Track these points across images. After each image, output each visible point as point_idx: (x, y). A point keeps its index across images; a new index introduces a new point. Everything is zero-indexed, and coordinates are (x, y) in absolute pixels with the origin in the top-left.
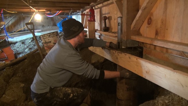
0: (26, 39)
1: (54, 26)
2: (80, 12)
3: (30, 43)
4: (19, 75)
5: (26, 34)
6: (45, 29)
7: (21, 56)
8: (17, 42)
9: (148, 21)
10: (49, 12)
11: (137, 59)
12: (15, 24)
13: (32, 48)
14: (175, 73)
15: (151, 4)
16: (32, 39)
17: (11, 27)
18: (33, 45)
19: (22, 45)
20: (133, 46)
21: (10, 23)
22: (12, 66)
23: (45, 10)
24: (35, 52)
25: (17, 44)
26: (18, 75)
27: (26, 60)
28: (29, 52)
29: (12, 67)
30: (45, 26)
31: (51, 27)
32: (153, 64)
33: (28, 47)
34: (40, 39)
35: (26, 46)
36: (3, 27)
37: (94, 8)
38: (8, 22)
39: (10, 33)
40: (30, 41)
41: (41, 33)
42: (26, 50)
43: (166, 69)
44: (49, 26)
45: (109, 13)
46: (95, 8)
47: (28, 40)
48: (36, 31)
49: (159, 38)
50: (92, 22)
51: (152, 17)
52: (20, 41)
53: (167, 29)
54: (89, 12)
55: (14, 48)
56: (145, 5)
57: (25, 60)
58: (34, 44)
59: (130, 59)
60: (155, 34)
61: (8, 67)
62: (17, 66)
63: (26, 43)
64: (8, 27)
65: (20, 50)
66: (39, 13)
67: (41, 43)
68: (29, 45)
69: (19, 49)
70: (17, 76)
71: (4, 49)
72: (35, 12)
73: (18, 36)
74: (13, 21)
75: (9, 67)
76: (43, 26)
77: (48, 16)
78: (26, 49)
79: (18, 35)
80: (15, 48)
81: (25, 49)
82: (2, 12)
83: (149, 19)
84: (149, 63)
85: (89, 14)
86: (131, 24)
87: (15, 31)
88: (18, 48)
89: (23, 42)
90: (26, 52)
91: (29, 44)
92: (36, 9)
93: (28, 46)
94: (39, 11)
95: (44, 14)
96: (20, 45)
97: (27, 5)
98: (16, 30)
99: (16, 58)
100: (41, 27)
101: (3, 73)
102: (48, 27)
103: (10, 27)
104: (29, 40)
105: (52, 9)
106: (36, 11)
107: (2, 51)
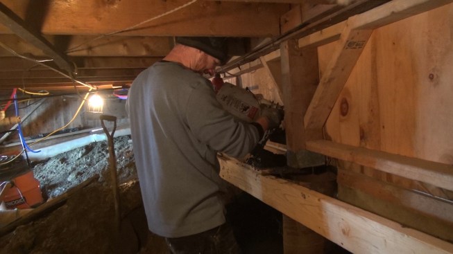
0: (71, 151)
3: (79, 159)
4: (48, 245)
5: (71, 138)
7: (57, 192)
8: (48, 159)
9: (341, 108)
11: (319, 200)
12: (45, 118)
13: (84, 172)
14: (406, 236)
15: (343, 70)
16: (84, 151)
17: (37, 125)
18: (86, 163)
19: (61, 165)
20: (313, 166)
21: (34, 116)
22: (32, 222)
23: (112, 86)
24: (87, 185)
25: (50, 164)
26: (44, 243)
27: (65, 206)
28: (76, 182)
29: (33, 224)
32: (355, 214)
33: (74, 169)
34: (103, 150)
35: (69, 168)
36: (17, 128)
37: (222, 76)
38: (29, 114)
39: (33, 138)
40: (80, 155)
42: (70, 176)
43: (386, 227)
45: (256, 87)
46: (225, 76)
47: (76, 153)
48: (93, 131)
49: (368, 147)
51: (348, 99)
52: (57, 157)
53: (383, 127)
55: (41, 174)
56: (329, 74)
57: (63, 206)
58: (89, 161)
59: (305, 198)
60: (359, 137)
61: (23, 226)
62: (43, 222)
63: (71, 160)
64: (30, 126)
65: (55, 177)
66: (99, 93)
67: (105, 159)
68: (77, 166)
69: (52, 175)
70: (43, 246)
71: (17, 179)
72: (88, 91)
73: (52, 145)
74: (42, 110)
75: (24, 224)
77: (120, 97)
78: (70, 174)
79: (51, 142)
80: (44, 173)
81: (67, 175)
82: (14, 96)
83: (342, 104)
84: (348, 209)
86: (304, 114)
87: (45, 132)
88: (51, 173)
89: (63, 159)
90: (69, 182)
91: (78, 162)
92: (92, 84)
93: (74, 166)
94: (98, 90)
96: (57, 166)
98: (48, 130)
99: (45, 197)
101: (11, 241)
103: (34, 125)
104: (79, 152)
105: (127, 82)
106: (91, 88)
107: (13, 185)
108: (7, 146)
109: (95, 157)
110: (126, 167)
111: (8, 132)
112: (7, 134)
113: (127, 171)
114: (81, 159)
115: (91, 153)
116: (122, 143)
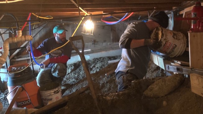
1: (116, 42)
2: (171, 13)
6: (98, 47)
10: (109, 16)
16: (73, 67)
18: (75, 78)
23: (102, 12)
27: (66, 108)
30: (97, 42)
31: (109, 43)
41: (91, 55)
44: (105, 41)
50: (199, 34)
54: (192, 14)
57: (64, 108)
58: (76, 76)
71: (26, 84)
72: (84, 16)
74: (43, 32)
76: (95, 42)
77: (106, 22)
82: (29, 19)
85: (193, 16)
92: (87, 11)
95: (99, 19)
97: (74, 5)
100: (90, 44)
102: (104, 44)
105: (116, 10)
106: (86, 14)
107: (23, 89)
108: (17, 60)
109: (81, 73)
110: (107, 82)
111: (19, 48)
112: (18, 50)
113: (108, 86)
114: (70, 74)
115: (78, 70)
116: (103, 63)
